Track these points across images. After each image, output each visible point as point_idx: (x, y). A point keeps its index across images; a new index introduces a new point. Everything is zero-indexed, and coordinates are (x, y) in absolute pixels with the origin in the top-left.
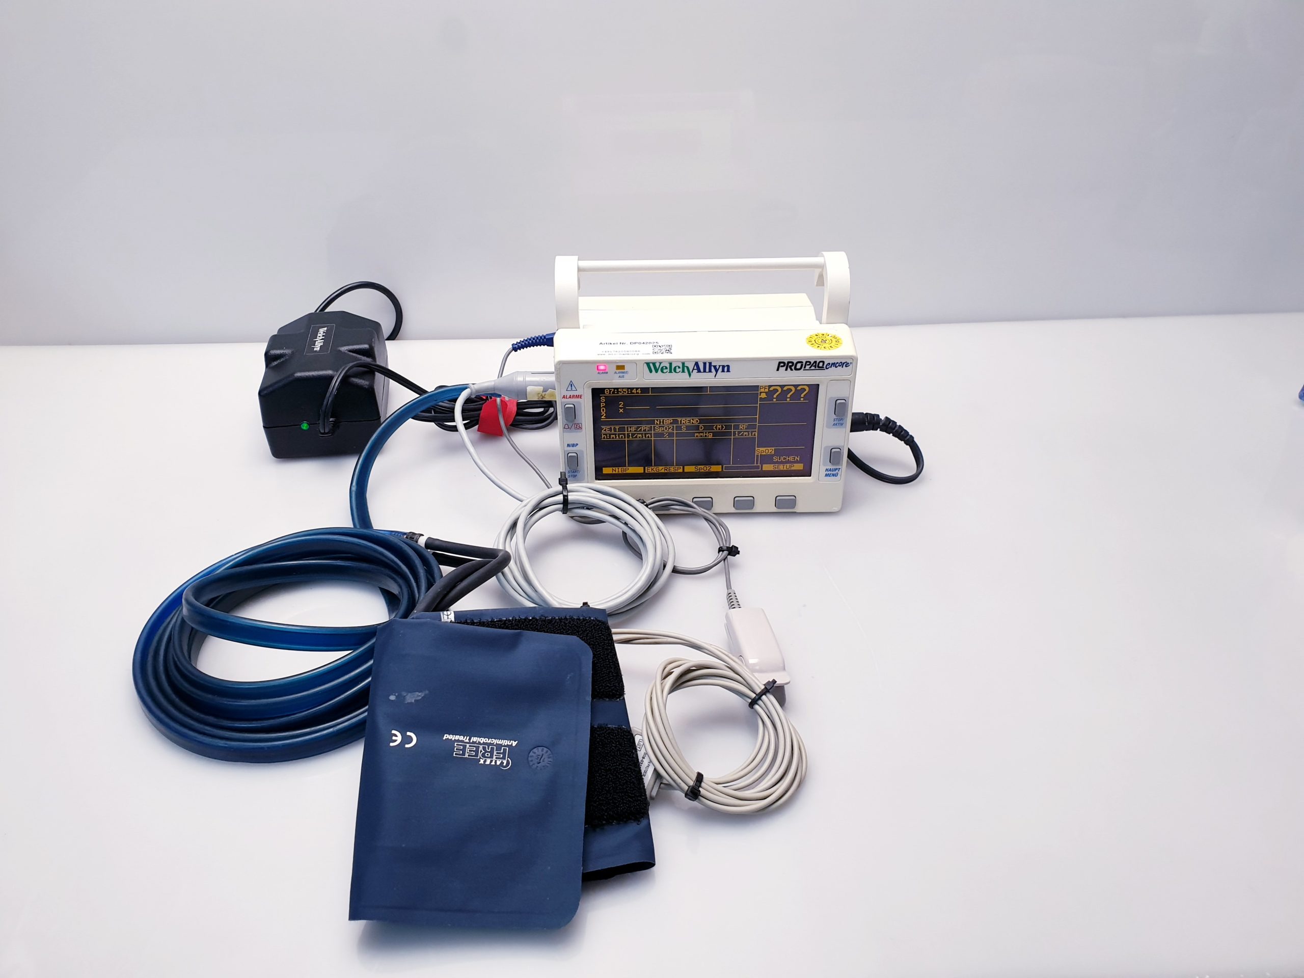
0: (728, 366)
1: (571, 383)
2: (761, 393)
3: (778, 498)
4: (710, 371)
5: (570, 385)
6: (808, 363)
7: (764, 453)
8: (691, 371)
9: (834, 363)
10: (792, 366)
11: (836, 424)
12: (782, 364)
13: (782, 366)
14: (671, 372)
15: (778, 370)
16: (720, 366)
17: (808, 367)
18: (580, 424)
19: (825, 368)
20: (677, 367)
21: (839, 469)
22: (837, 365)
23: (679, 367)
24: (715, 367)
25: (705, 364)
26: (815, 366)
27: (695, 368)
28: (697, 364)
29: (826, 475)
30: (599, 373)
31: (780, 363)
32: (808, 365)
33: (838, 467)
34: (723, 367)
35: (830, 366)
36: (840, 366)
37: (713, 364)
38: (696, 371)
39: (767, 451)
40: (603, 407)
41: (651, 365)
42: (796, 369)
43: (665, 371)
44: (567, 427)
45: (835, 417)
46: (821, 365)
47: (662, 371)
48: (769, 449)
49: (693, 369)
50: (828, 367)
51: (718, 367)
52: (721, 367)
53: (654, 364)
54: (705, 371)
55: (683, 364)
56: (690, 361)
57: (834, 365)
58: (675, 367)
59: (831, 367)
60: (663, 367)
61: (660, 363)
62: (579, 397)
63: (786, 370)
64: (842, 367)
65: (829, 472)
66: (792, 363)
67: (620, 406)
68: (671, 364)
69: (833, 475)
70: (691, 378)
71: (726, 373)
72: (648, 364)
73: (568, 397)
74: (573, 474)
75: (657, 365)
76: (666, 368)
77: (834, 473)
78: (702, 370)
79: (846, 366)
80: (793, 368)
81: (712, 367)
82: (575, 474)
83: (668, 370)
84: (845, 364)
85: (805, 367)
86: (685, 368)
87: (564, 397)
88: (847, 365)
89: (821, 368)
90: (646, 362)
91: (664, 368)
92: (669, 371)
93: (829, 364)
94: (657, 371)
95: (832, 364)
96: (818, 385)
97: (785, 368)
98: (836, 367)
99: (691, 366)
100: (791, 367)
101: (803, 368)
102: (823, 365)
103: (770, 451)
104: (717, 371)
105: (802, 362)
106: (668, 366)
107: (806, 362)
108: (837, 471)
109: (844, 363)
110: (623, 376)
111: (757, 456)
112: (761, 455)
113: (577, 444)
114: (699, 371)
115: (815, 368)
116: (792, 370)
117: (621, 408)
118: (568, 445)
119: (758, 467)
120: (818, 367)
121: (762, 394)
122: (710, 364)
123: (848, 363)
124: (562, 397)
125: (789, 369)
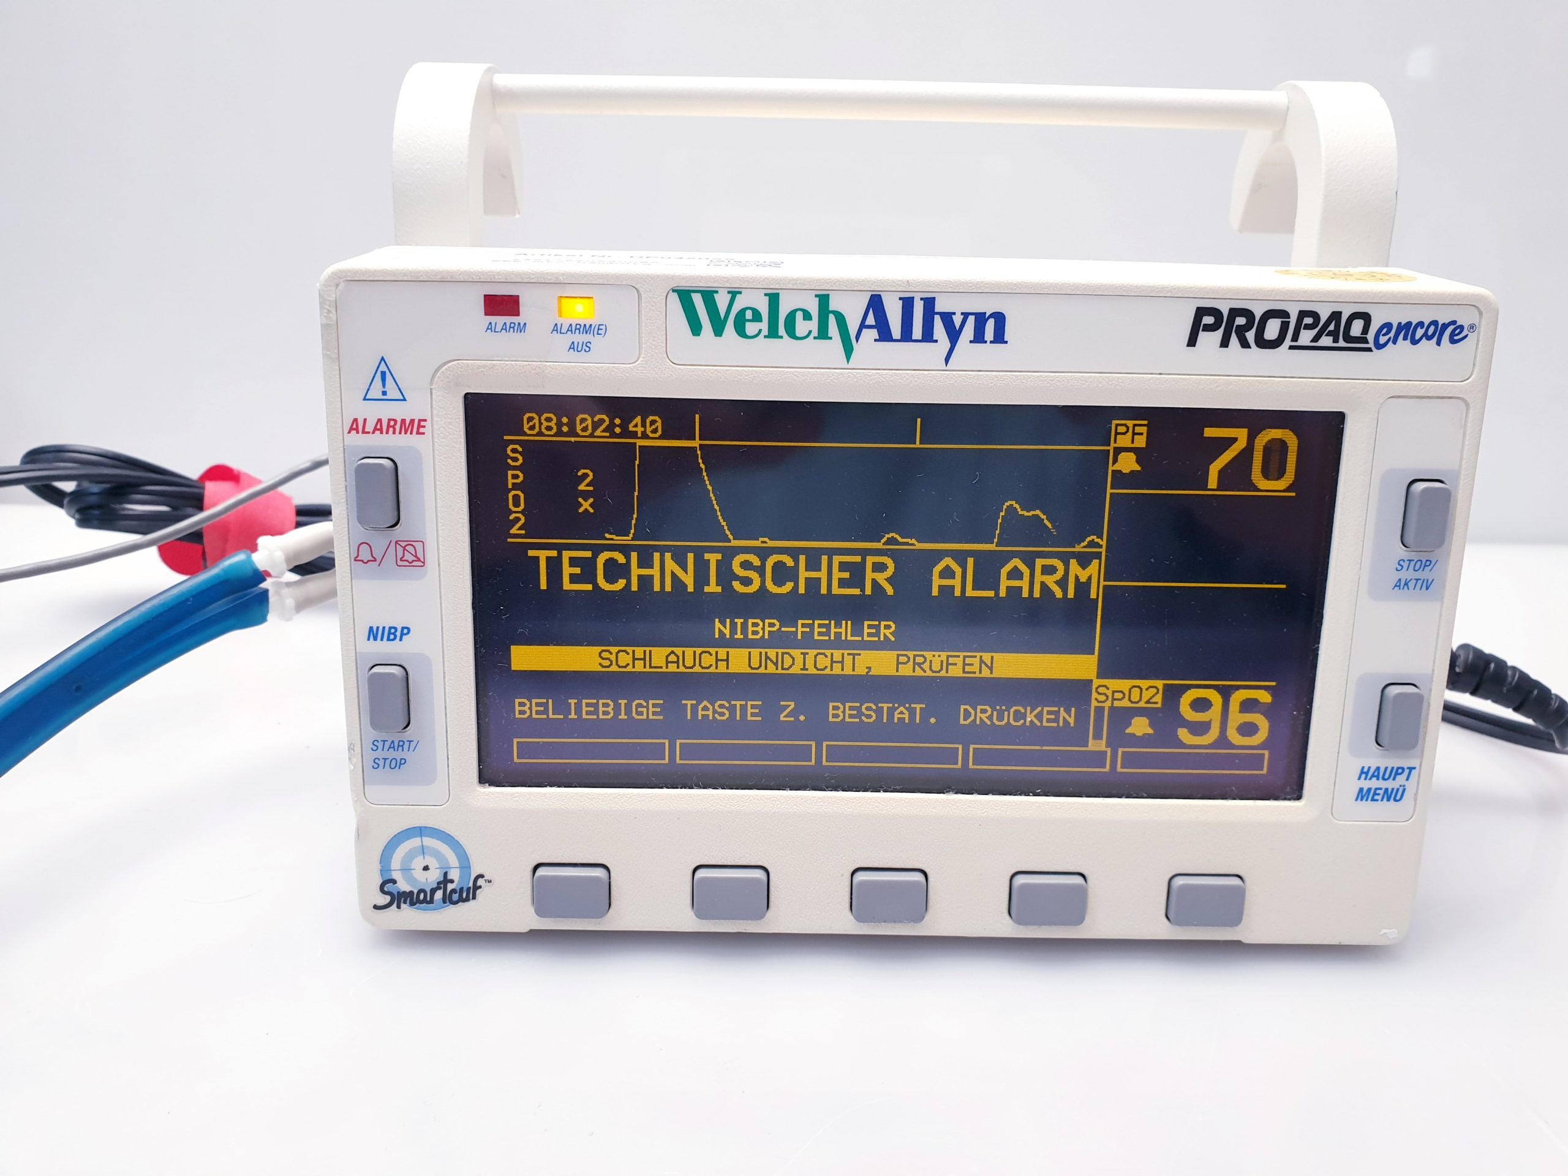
0: (1000, 319)
1: (383, 368)
2: (1118, 451)
3: (1179, 882)
4: (928, 336)
5: (379, 374)
6: (1308, 320)
7: (1125, 703)
8: (853, 330)
9: (1409, 324)
10: (1248, 327)
11: (1406, 584)
12: (1208, 320)
13: (1209, 328)
14: (773, 333)
15: (1192, 342)
16: (966, 315)
17: (1306, 337)
18: (418, 546)
19: (1371, 345)
20: (799, 315)
21: (1411, 769)
22: (1420, 332)
23: (807, 316)
24: (947, 318)
25: (907, 304)
26: (1335, 335)
27: (871, 320)
28: (876, 303)
29: (1363, 795)
30: (490, 327)
31: (1201, 312)
32: (1308, 327)
33: (1405, 763)
34: (981, 319)
35: (1392, 334)
36: (1429, 338)
37: (940, 306)
38: (874, 333)
39: (1136, 693)
40: (515, 487)
41: (698, 300)
42: (1263, 343)
43: (751, 328)
44: (365, 554)
45: (1401, 552)
46: (1357, 328)
47: (741, 331)
48: (1144, 683)
49: (863, 326)
50: (1383, 340)
51: (957, 320)
52: (971, 320)
53: (709, 296)
54: (906, 336)
55: (824, 300)
56: (849, 288)
57: (1407, 331)
58: (791, 318)
59: (1395, 342)
60: (742, 312)
61: (734, 294)
62: (412, 427)
63: (1225, 343)
64: (1438, 343)
65: (1374, 784)
66: (1247, 313)
67: (582, 487)
68: (774, 299)
69: (1390, 795)
70: (851, 365)
71: (988, 351)
72: (684, 295)
73: (370, 427)
74: (391, 754)
75: (722, 300)
76: (757, 317)
77: (1390, 784)
78: (896, 331)
79: (1453, 341)
80: (1250, 336)
81: (937, 320)
82: (398, 755)
83: (764, 325)
84: (1452, 327)
85: (1295, 338)
86: (832, 320)
87: (355, 427)
88: (1455, 332)
89: (1358, 344)
90: (674, 285)
91: (749, 315)
92: (765, 332)
93: (1388, 326)
94: (718, 330)
95: (1400, 327)
96: (1340, 417)
97: (1220, 333)
98: (1414, 342)
99: (854, 310)
100: (1241, 332)
101: (1288, 342)
102: (1366, 330)
103: (1146, 695)
104: (954, 335)
105: (1283, 314)
106: (764, 308)
107: (1303, 314)
108: (1401, 779)
109: (1445, 326)
110: (587, 347)
111: (1099, 710)
112: (1112, 708)
113: (406, 631)
114: (885, 335)
115: (1336, 340)
116: (1245, 344)
117: (586, 495)
118: (373, 634)
119: (1098, 758)
120: (1348, 338)
121: (1122, 456)
122: (929, 303)
123: (1462, 327)
124: (347, 428)
125: (1234, 340)
